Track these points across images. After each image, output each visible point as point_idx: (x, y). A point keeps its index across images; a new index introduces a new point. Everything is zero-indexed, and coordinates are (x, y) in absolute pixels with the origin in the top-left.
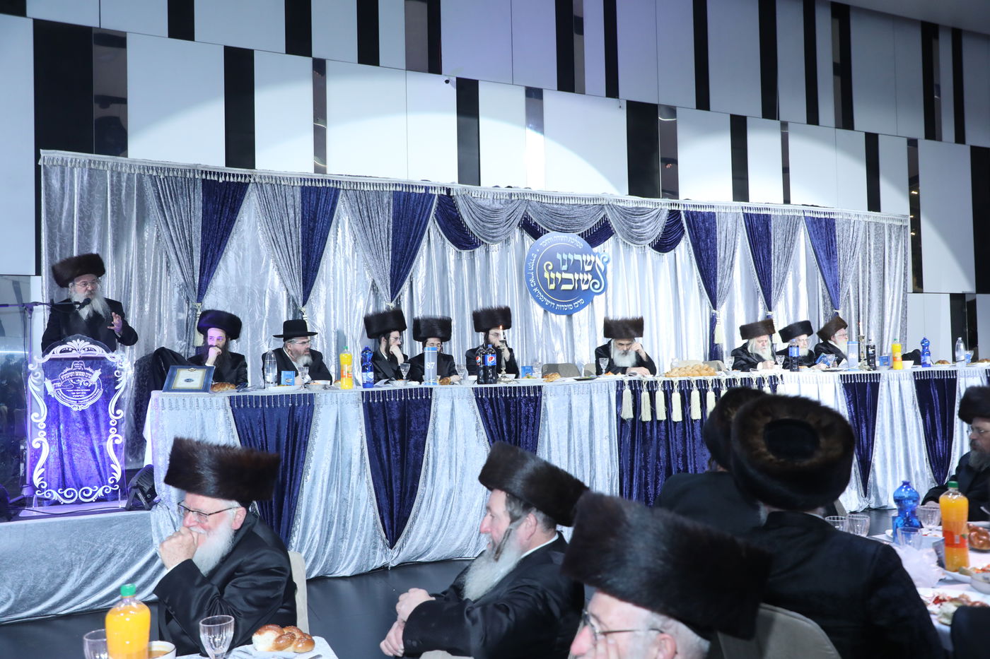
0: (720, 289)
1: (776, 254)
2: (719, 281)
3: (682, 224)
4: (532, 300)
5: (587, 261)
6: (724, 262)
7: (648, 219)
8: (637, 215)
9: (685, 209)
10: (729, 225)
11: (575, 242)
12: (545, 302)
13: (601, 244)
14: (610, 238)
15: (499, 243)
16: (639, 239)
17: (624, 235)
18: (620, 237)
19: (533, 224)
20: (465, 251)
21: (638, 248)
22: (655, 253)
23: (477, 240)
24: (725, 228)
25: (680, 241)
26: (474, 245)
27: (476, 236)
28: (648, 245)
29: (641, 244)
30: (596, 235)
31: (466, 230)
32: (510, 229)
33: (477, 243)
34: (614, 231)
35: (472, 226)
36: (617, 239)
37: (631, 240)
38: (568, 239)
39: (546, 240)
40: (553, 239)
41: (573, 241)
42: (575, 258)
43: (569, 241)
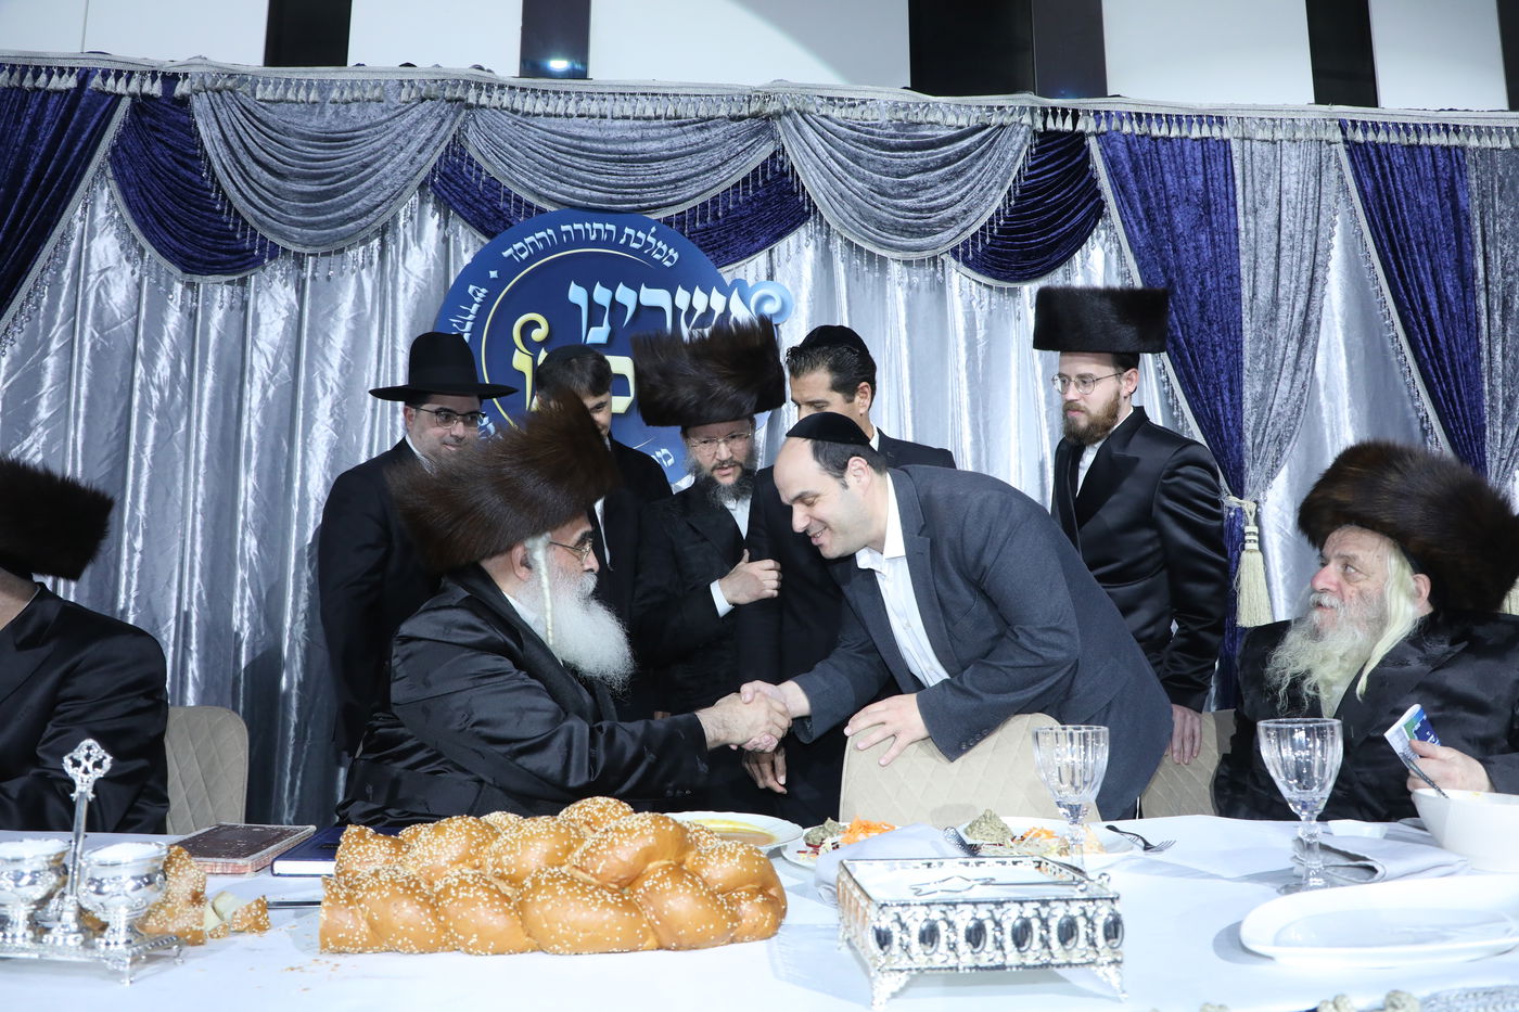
0: (1257, 424)
1: (1497, 289)
2: (1251, 389)
3: (1094, 181)
5: (691, 310)
6: (1272, 320)
8: (904, 149)
9: (1105, 130)
10: (1290, 182)
11: (648, 244)
13: (757, 251)
14: (793, 230)
15: (341, 251)
16: (907, 231)
17: (846, 214)
18: (832, 226)
19: (484, 183)
20: (210, 277)
21: (907, 263)
22: (980, 283)
23: (252, 241)
24: (1271, 193)
25: (1084, 241)
26: (247, 257)
27: (252, 228)
28: (947, 252)
29: (919, 249)
30: (734, 220)
31: (218, 207)
32: (388, 198)
33: (254, 250)
34: (809, 205)
35: (235, 189)
36: (822, 235)
37: (877, 234)
38: (620, 233)
39: (528, 240)
40: (559, 233)
41: (638, 240)
42: (645, 301)
43: (622, 241)
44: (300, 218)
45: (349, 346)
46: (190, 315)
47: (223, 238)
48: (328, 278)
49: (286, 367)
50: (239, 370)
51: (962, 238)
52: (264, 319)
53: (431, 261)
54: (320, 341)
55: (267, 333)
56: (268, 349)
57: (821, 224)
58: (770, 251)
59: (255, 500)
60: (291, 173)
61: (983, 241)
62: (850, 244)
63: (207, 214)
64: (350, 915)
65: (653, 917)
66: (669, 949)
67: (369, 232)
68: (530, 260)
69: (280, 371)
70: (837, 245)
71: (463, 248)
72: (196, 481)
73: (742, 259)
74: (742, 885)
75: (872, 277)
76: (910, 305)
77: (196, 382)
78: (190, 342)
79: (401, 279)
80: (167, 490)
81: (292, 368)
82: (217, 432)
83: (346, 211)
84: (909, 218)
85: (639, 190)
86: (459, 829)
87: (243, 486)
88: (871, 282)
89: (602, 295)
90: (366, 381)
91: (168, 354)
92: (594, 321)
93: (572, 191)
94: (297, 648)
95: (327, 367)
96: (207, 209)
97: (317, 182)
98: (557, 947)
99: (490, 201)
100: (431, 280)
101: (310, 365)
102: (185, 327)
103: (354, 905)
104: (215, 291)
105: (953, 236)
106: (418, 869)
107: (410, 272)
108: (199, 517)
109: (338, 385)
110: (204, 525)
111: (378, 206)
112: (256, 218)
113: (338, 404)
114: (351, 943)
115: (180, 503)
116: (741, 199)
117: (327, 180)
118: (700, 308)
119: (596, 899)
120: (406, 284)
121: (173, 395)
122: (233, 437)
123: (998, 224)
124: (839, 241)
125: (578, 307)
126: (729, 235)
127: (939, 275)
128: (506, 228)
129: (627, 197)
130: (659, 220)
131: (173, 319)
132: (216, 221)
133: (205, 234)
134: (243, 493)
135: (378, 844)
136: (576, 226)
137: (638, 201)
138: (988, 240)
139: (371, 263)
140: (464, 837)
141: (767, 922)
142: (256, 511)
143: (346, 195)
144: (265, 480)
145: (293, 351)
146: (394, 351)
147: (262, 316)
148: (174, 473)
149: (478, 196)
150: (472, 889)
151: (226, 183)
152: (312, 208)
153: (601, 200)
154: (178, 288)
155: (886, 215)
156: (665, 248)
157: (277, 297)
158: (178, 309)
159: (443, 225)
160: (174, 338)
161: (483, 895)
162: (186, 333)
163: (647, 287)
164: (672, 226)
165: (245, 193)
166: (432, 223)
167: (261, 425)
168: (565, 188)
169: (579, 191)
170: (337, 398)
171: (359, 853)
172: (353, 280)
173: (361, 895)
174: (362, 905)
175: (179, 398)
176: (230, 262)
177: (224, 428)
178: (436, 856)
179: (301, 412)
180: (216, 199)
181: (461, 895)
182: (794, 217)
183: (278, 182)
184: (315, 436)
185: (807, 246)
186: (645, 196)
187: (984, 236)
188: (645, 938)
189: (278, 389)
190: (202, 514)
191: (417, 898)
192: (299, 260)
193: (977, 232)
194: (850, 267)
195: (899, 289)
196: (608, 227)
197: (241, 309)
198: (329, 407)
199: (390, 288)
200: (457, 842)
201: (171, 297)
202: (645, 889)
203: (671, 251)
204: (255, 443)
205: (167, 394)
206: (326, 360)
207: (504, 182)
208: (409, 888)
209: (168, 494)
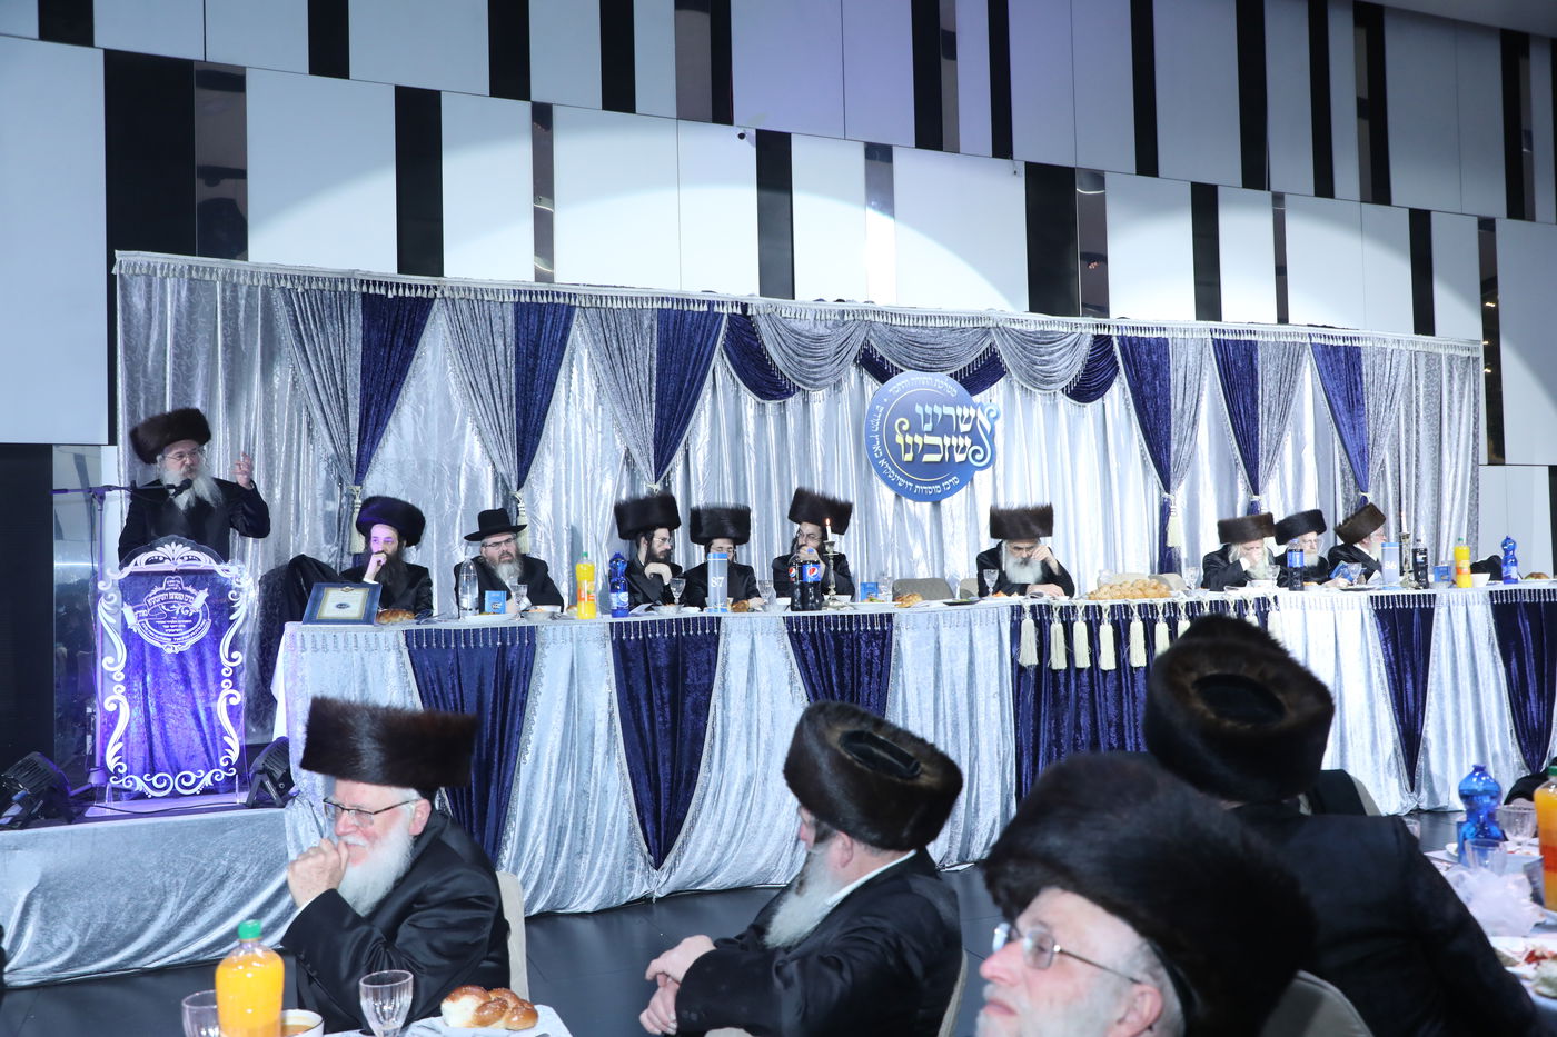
0: (1176, 461)
1: (1266, 404)
2: (1174, 447)
3: (1115, 357)
4: (876, 479)
5: (963, 416)
6: (1182, 417)
7: (1060, 349)
8: (1043, 343)
9: (1120, 334)
10: (1190, 359)
11: (945, 387)
12: (896, 482)
14: (997, 382)
16: (1043, 381)
17: (1021, 374)
18: (1014, 377)
19: (878, 358)
20: (771, 401)
21: (1041, 394)
22: (1072, 403)
23: (788, 385)
24: (1183, 363)
25: (1111, 383)
26: (785, 392)
27: (787, 378)
28: (1059, 389)
29: (1049, 389)
30: (977, 375)
34: (1006, 369)
36: (1011, 382)
37: (1032, 383)
39: (898, 385)
40: (910, 382)
41: (941, 385)
42: (946, 413)
43: (935, 386)
51: (1066, 384)
57: (1009, 377)
61: (1074, 385)
62: (1021, 386)
67: (835, 381)
68: (900, 394)
70: (1016, 386)
73: (980, 392)
85: (940, 362)
89: (929, 410)
93: (915, 363)
105: (1063, 386)
112: (790, 375)
116: (980, 364)
123: (1079, 377)
124: (1017, 384)
125: (920, 415)
126: (975, 382)
127: (1056, 399)
147: (791, 416)
156: (952, 388)
163: (946, 406)
166: (855, 374)
169: (918, 363)
182: (999, 376)
185: (1004, 386)
186: (942, 365)
187: (1074, 383)
192: (803, 392)
193: (1071, 381)
194: (1019, 395)
196: (929, 379)
197: (782, 416)
203: (954, 390)
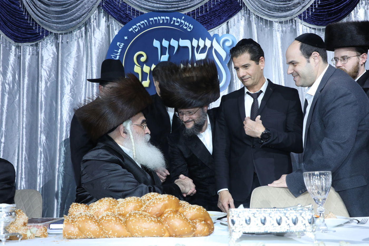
5: (198, 47)
11: (181, 23)
13: (222, 23)
14: (236, 14)
15: (71, 32)
16: (280, 10)
17: (256, 6)
18: (251, 11)
19: (121, 4)
20: (25, 44)
21: (281, 23)
22: (310, 28)
23: (39, 30)
25: (356, 6)
26: (37, 36)
27: (39, 25)
28: (297, 17)
29: (285, 17)
30: (214, 12)
31: (26, 18)
32: (87, 12)
33: (40, 33)
34: (242, 4)
35: (32, 11)
36: (247, 14)
37: (268, 12)
38: (171, 20)
39: (138, 25)
40: (149, 21)
41: (178, 22)
42: (181, 45)
43: (172, 23)
44: (56, 21)
45: (76, 67)
46: (18, 58)
47: (29, 29)
48: (67, 42)
49: (54, 75)
50: (37, 77)
51: (303, 10)
52: (45, 58)
53: (103, 34)
54: (65, 66)
55: (46, 63)
56: (47, 68)
57: (246, 10)
58: (228, 23)
59: (44, 123)
60: (52, 4)
61: (312, 11)
62: (258, 17)
63: (22, 20)
64: (73, 226)
65: (167, 225)
66: (172, 236)
67: (80, 24)
68: (139, 32)
69: (52, 77)
70: (253, 18)
71: (115, 29)
72: (23, 117)
73: (217, 26)
74: (197, 218)
75: (267, 29)
76: (283, 39)
77: (22, 82)
78: (19, 67)
79: (93, 41)
80: (13, 121)
81: (56, 75)
82: (30, 100)
83: (72, 17)
84: (281, 5)
85: (177, 3)
86: (107, 200)
87: (40, 118)
88: (267, 31)
89: (165, 43)
90: (82, 79)
91: (11, 72)
92: (163, 53)
93: (153, 5)
94: (61, 176)
95: (68, 75)
96: (22, 19)
97: (61, 7)
98: (136, 234)
99: (123, 11)
100: (104, 41)
101: (62, 74)
102: (17, 62)
103: (73, 222)
104: (27, 48)
105: (299, 10)
106: (94, 213)
107: (96, 39)
108: (24, 130)
109: (72, 81)
110: (26, 132)
111: (83, 15)
112: (40, 21)
113: (73, 88)
114: (73, 234)
115: (17, 125)
116: (216, 3)
117: (64, 6)
118: (202, 46)
119: (149, 219)
120: (95, 43)
121: (13, 87)
122: (35, 101)
123: (318, 3)
124: (254, 17)
125: (157, 48)
126: (211, 18)
127: (294, 26)
128: (130, 21)
129: (173, 6)
130: (185, 14)
131: (12, 58)
132: (26, 23)
133: (22, 28)
134: (40, 121)
135: (82, 206)
136: (155, 18)
137: (177, 7)
138: (314, 10)
139: (82, 36)
140: (108, 203)
141: (205, 230)
142: (44, 128)
143: (72, 11)
144: (47, 115)
145: (56, 69)
146: (92, 68)
147: (44, 57)
148: (15, 114)
149: (119, 9)
150: (110, 217)
151: (28, 9)
152: (59, 17)
153: (164, 8)
154: (13, 48)
155: (271, 4)
156: (188, 24)
157: (49, 50)
158: (14, 56)
159: (107, 21)
160: (13, 66)
161: (114, 219)
162: (17, 65)
163: (182, 39)
164: (190, 16)
165: (35, 12)
166: (103, 20)
167: (46, 96)
168: (150, 4)
169: (155, 5)
170: (73, 86)
171: (76, 209)
172: (76, 43)
173: (76, 220)
174: (76, 223)
175: (16, 87)
176: (31, 38)
177: (32, 98)
178: (100, 208)
179: (60, 91)
180: (25, 15)
181: (107, 219)
182: (236, 9)
183: (47, 7)
184: (65, 100)
185: (241, 20)
186: (180, 5)
187: (312, 9)
188: (165, 233)
189: (52, 83)
190: (25, 129)
191: (93, 220)
192: (56, 36)
193: (309, 8)
194: (258, 26)
195: (278, 33)
196: (167, 18)
197: (36, 55)
198: (69, 89)
199: (89, 45)
200: (106, 204)
201: (11, 51)
202: (165, 217)
203: (190, 25)
204: (43, 103)
205: (11, 86)
206: (68, 72)
207: (128, 3)
208: (91, 217)
209: (13, 122)
